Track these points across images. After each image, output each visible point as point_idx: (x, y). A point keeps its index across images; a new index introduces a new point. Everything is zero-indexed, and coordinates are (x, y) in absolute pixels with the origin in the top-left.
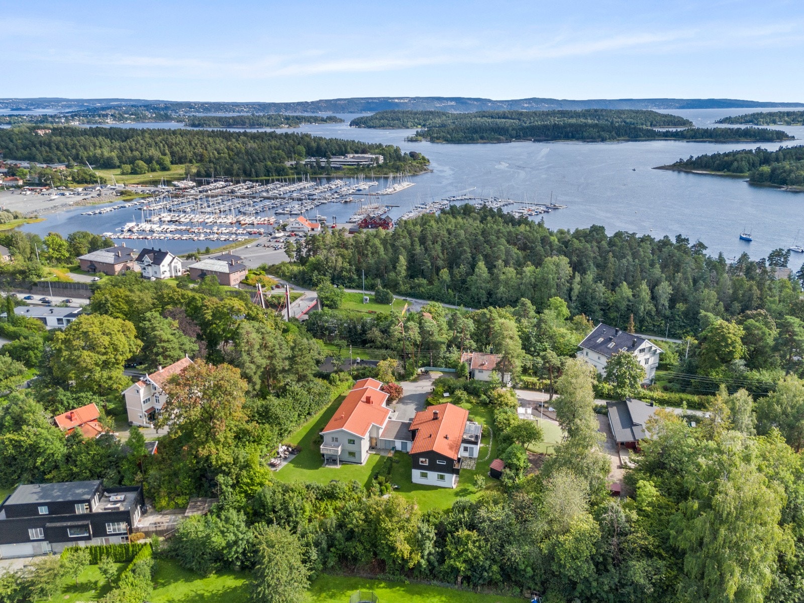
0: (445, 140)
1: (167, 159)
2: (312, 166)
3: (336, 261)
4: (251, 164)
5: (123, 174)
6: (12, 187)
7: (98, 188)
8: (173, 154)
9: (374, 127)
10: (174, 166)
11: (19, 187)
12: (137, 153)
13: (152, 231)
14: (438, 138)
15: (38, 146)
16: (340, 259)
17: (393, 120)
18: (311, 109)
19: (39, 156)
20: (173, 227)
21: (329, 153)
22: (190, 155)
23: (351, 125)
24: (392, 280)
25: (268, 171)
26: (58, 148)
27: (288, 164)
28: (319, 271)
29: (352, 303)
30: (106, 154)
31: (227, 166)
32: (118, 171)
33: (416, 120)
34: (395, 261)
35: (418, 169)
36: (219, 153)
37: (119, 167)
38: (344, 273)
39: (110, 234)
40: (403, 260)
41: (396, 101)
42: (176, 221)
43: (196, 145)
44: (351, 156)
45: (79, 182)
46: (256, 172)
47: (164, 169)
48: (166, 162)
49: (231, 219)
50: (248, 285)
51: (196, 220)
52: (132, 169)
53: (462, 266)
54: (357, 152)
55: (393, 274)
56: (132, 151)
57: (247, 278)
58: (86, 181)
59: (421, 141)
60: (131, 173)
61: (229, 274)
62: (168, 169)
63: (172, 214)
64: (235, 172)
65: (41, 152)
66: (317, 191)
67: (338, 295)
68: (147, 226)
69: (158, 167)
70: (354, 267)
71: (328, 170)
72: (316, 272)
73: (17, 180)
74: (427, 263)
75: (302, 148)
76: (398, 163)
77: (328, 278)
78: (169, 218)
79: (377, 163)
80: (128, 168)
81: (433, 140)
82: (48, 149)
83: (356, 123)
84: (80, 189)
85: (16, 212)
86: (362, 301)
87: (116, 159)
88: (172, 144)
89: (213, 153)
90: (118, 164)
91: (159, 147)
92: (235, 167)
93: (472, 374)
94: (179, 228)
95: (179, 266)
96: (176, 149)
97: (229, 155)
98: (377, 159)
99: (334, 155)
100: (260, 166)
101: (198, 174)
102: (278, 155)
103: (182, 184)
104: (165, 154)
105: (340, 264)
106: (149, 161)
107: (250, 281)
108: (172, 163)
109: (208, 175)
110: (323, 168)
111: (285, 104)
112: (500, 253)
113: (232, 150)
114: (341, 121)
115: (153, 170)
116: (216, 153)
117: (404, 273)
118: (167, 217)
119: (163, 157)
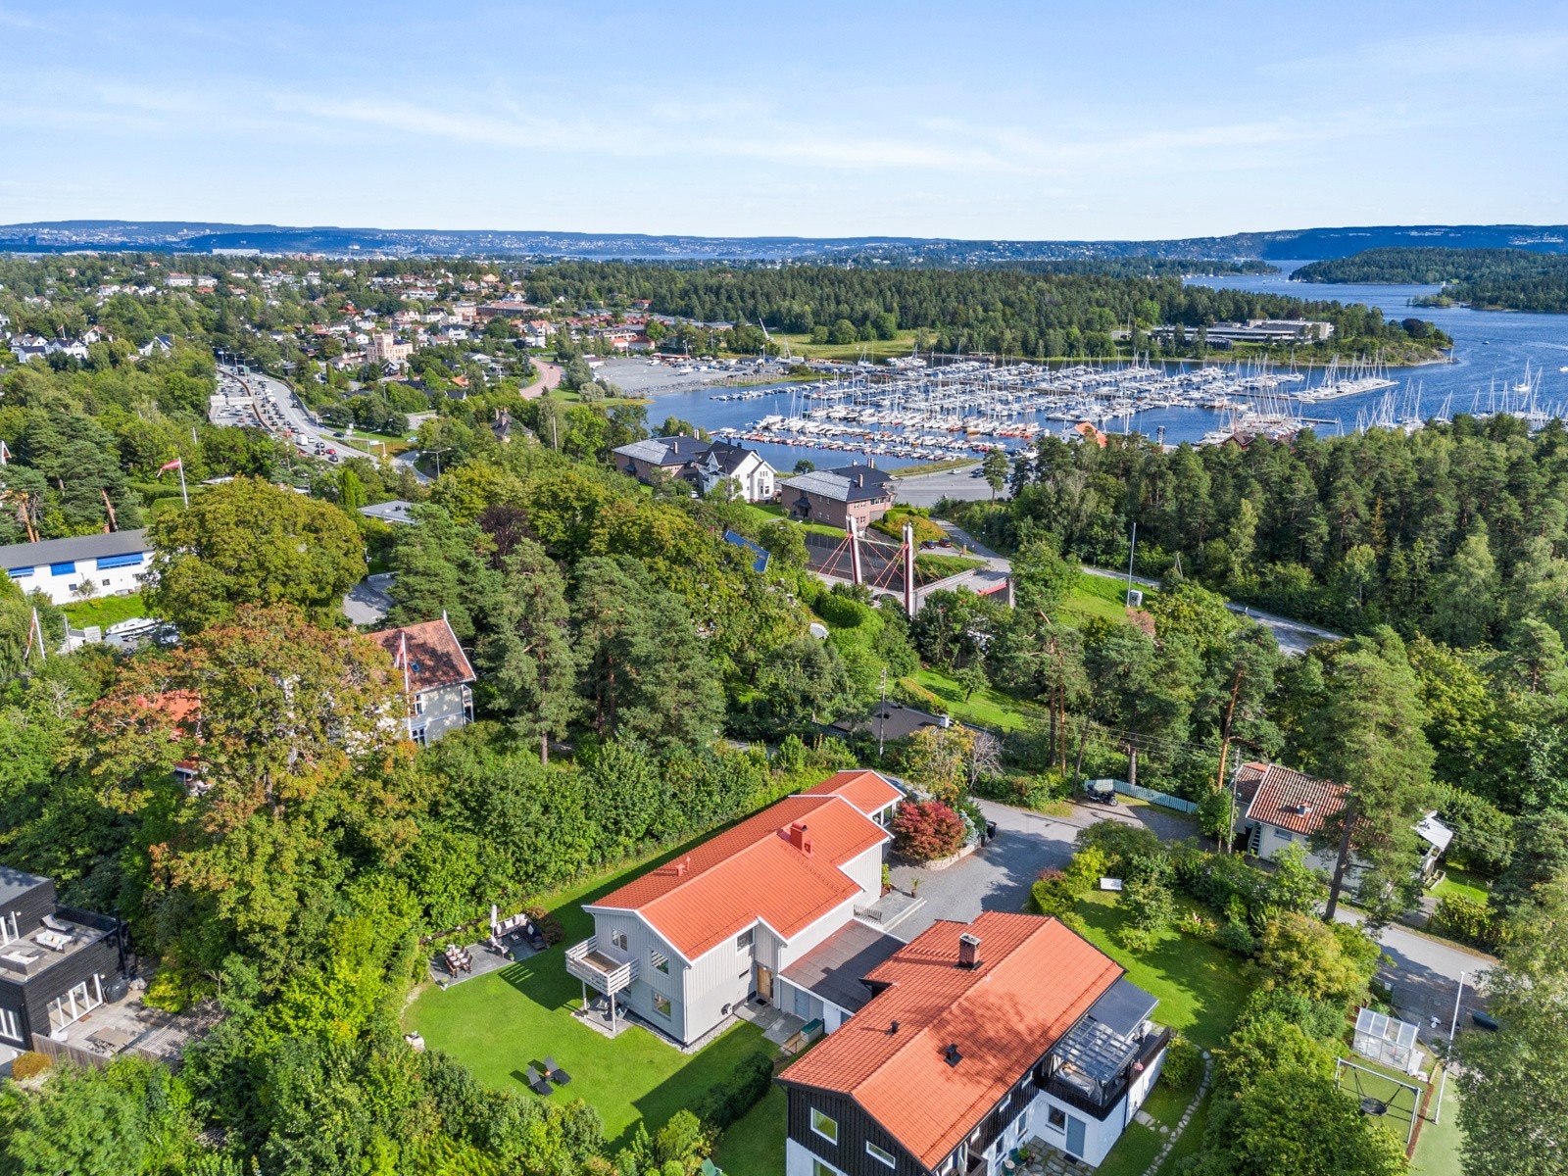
0: (1511, 306)
1: (892, 320)
2: (1165, 341)
3: (1082, 499)
4: (1042, 334)
5: (813, 342)
6: (639, 352)
7: (760, 361)
8: (903, 309)
9: (1344, 281)
10: (902, 332)
11: (647, 353)
12: (845, 308)
13: (802, 432)
14: (1493, 301)
15: (701, 292)
16: (1093, 496)
17: (1392, 266)
18: (1218, 251)
19: (698, 310)
20: (841, 428)
21: (1212, 317)
22: (933, 312)
23: (1291, 278)
24: (1216, 561)
25: (1071, 346)
26: (729, 298)
27: (1117, 334)
28: (1037, 518)
29: (1097, 599)
30: (796, 308)
31: (992, 332)
32: (807, 338)
33: (1450, 268)
34: (1229, 515)
35: (1416, 354)
36: (986, 310)
37: (812, 331)
38: (1096, 528)
39: (731, 430)
40: (1250, 512)
41: (1414, 233)
42: (854, 419)
43: (949, 296)
44: (1259, 322)
45: (735, 351)
46: (1046, 347)
47: (884, 336)
48: (888, 324)
49: (954, 421)
50: (882, 532)
51: (888, 420)
52: (831, 334)
53: (1419, 544)
54: (1273, 316)
55: (1219, 545)
56: (838, 303)
57: (885, 519)
58: (747, 349)
59: (1448, 306)
60: (828, 342)
61: (844, 504)
62: (891, 338)
63: (852, 406)
64: (1005, 345)
65: (702, 303)
66: (1157, 385)
67: (1060, 576)
68: (795, 423)
69: (874, 332)
70: (1123, 518)
71: (1196, 349)
72: (1029, 519)
73: (647, 341)
74: (1316, 526)
75: (1154, 308)
76: (1366, 340)
77: (1057, 535)
78: (843, 414)
79: (1315, 336)
80: (823, 332)
81: (1477, 303)
82: (714, 299)
83: (1304, 274)
84: (733, 362)
85: (613, 386)
86: (1123, 597)
87: (810, 316)
88: (907, 291)
89: (975, 311)
90: (812, 325)
91: (884, 299)
92: (1008, 335)
93: (1247, 838)
94: (850, 430)
95: (770, 481)
96: (911, 301)
97: (1004, 314)
98: (1316, 328)
99: (1221, 320)
100: (1056, 336)
101: (938, 348)
102: (1101, 317)
103: (900, 364)
104: (889, 310)
105: (1089, 506)
106: (860, 321)
107: (890, 526)
108: (900, 327)
109: (953, 350)
110: (1187, 344)
111: (1166, 242)
112: (1549, 519)
113: (1012, 306)
114: (1274, 270)
115: (865, 338)
116: (980, 309)
117: (1247, 543)
118: (840, 411)
119: (886, 315)
